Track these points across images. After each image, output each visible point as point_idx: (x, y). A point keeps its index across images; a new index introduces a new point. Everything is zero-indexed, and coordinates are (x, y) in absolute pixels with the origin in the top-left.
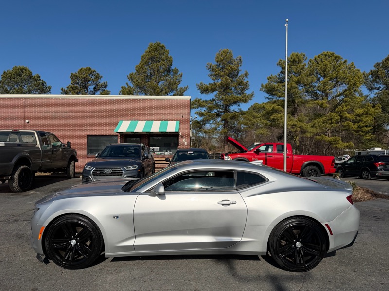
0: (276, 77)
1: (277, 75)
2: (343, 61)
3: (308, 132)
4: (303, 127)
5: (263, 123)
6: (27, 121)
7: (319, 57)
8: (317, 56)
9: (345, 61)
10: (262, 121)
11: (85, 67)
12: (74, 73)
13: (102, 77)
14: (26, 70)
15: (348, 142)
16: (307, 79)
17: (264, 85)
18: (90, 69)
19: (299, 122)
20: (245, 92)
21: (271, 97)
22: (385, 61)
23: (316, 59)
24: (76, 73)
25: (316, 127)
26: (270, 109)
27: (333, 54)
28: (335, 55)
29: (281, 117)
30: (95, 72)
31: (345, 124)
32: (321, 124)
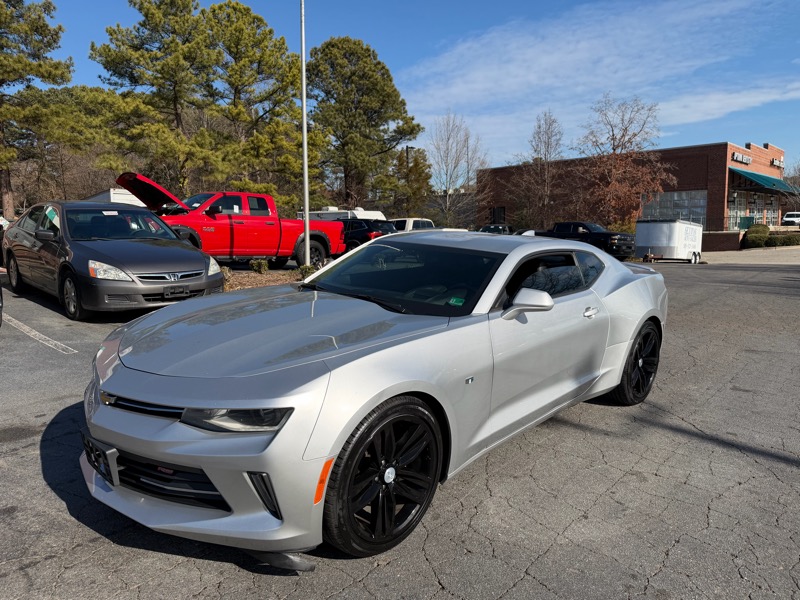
0: (128, 32)
1: (131, 28)
2: (268, 29)
3: (218, 169)
4: (208, 158)
5: (111, 142)
7: (220, 8)
8: (216, 6)
9: (271, 32)
10: (110, 136)
15: (289, 195)
16: (208, 55)
17: (98, 46)
19: (198, 149)
20: (48, 55)
21: (115, 79)
22: (327, 47)
23: (214, 11)
25: (230, 161)
26: (128, 111)
27: (247, 10)
28: (253, 13)
29: (157, 132)
31: (282, 159)
32: (239, 157)
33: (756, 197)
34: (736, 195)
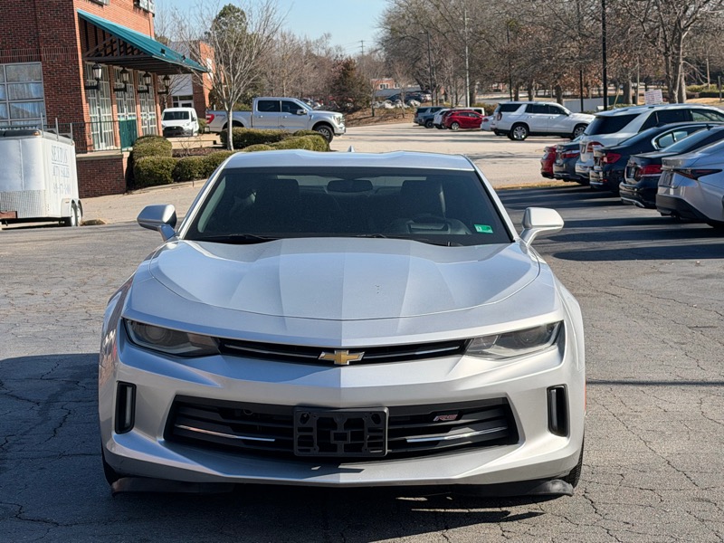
33: (125, 77)
34: (99, 73)
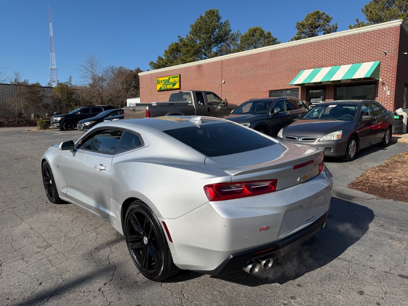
6: (223, 82)
11: (312, 12)
12: (300, 22)
13: (332, 18)
14: (258, 29)
18: (318, 12)
24: (303, 21)
30: (324, 14)
